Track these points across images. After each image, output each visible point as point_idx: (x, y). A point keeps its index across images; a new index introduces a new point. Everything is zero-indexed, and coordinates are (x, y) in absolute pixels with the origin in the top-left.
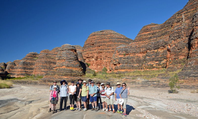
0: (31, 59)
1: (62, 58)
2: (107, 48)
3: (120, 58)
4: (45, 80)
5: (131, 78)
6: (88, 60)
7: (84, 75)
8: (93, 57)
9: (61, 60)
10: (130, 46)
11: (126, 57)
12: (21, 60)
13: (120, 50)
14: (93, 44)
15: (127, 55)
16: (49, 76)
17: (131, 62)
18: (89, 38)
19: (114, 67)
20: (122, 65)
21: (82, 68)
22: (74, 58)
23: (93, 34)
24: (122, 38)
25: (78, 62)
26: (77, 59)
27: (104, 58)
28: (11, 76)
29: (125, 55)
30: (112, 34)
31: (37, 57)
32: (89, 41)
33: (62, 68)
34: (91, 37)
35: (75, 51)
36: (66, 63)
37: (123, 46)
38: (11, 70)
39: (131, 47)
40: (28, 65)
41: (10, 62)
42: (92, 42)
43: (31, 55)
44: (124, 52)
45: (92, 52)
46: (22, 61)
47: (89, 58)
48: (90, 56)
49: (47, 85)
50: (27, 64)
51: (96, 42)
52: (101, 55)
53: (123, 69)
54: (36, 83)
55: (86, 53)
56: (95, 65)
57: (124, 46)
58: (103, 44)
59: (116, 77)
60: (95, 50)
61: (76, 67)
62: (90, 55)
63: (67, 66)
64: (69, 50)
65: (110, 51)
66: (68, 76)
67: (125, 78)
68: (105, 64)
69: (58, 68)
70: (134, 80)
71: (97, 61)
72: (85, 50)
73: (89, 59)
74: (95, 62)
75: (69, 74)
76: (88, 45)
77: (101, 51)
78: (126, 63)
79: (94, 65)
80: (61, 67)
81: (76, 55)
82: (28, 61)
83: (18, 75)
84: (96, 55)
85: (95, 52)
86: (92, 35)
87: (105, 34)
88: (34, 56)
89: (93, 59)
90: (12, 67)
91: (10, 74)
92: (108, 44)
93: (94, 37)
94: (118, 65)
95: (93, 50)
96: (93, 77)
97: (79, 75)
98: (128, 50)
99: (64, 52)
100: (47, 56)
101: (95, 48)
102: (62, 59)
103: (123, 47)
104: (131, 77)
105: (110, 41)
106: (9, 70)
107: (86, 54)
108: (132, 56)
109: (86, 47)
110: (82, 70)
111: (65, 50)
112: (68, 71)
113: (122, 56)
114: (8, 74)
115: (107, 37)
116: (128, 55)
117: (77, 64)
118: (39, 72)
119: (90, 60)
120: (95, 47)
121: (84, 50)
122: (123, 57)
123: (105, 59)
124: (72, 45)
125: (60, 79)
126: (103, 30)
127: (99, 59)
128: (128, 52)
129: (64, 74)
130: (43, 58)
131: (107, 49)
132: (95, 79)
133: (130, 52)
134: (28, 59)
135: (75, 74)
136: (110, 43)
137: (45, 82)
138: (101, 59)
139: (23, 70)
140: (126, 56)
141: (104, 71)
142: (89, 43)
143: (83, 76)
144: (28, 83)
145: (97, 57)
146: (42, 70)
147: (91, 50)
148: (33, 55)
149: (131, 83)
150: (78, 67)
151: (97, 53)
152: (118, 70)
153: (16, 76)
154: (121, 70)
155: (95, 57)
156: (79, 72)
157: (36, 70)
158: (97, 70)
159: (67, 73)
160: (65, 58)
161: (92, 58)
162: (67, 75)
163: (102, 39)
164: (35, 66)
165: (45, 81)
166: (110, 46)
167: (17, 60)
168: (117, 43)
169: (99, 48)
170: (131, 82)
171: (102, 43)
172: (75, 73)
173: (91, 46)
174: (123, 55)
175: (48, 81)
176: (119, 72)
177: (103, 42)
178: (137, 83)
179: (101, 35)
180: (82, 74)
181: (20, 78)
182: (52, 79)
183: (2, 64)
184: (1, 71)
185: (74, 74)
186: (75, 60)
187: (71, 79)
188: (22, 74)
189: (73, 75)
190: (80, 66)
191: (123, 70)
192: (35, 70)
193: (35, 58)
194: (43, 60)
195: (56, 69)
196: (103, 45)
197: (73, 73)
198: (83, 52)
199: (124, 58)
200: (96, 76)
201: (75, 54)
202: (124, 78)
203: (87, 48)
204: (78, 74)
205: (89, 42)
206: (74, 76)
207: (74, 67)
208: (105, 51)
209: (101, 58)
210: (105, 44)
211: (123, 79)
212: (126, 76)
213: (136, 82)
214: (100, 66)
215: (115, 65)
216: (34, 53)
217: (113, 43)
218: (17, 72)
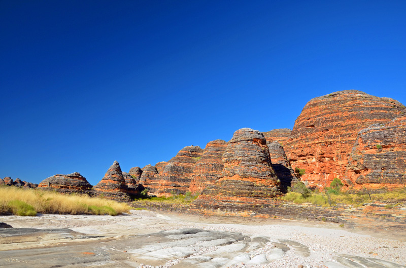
0: (187, 161)
1: (235, 158)
2: (344, 132)
3: (369, 155)
4: (198, 203)
5: (385, 205)
6: (301, 161)
7: (280, 195)
8: (312, 155)
9: (231, 162)
10: (393, 126)
11: (382, 152)
12: (168, 162)
13: (368, 136)
14: (313, 126)
15: (386, 147)
16: (207, 196)
17: (396, 166)
18: (303, 113)
19: (355, 177)
20: (373, 174)
21: (279, 181)
22: (260, 158)
23: (313, 102)
24: (384, 106)
25: (269, 165)
26: (267, 159)
27: (337, 156)
28: (149, 194)
29: (380, 149)
30: (357, 99)
31: (199, 156)
32: (305, 119)
33: (232, 179)
34: (309, 110)
35: (264, 142)
36: (241, 168)
37: (374, 128)
38: (149, 181)
39: (396, 129)
40: (181, 172)
41: (147, 166)
42: (309, 121)
43: (187, 152)
44: (379, 141)
45: (310, 143)
46: (169, 164)
47: (304, 156)
48: (306, 153)
49: (201, 215)
50: (179, 171)
51: (319, 120)
52: (331, 150)
53: (375, 183)
54: (184, 210)
55: (296, 145)
56: (317, 172)
57: (379, 127)
58: (335, 123)
59: (352, 201)
60: (317, 138)
61: (262, 177)
62: (306, 150)
63: (243, 175)
64: (248, 140)
65: (352, 139)
66: (243, 196)
67: (369, 205)
68: (340, 171)
69: (225, 179)
70: (390, 211)
71: (322, 164)
72: (295, 140)
73: (304, 159)
74: (317, 166)
75: (246, 193)
76: (301, 129)
77: (331, 140)
78: (383, 169)
79: (314, 172)
80: (231, 177)
81: (264, 152)
82: (181, 164)
83: (161, 192)
84: (319, 150)
85: (317, 142)
86: (310, 105)
87: (339, 101)
88: (193, 153)
89: (314, 160)
90: (150, 177)
91: (147, 190)
92: (346, 123)
93: (315, 109)
94: (364, 174)
95: (312, 139)
96: (302, 200)
97: (269, 194)
98: (388, 135)
99: (238, 146)
100: (217, 154)
101: (318, 134)
102: (234, 160)
103: (374, 130)
104: (385, 202)
105: (353, 115)
106: (146, 181)
107: (297, 149)
108: (400, 150)
109: (297, 134)
110: (276, 185)
111: (241, 141)
112: (244, 187)
113: (374, 151)
114: (143, 188)
115: (344, 108)
116: (389, 149)
117: (266, 170)
118: (201, 187)
119: (306, 160)
120: (317, 130)
121: (292, 139)
122: (376, 154)
123: (341, 159)
124: (254, 131)
125: (226, 203)
126: (336, 93)
127: (327, 159)
128: (389, 140)
129: (234, 193)
130: (210, 157)
131: (346, 135)
132: (305, 204)
133: (392, 141)
134: (180, 160)
135: (259, 192)
136: (351, 122)
137: (199, 208)
138: (331, 159)
139: (170, 182)
140: (384, 151)
141: (334, 186)
142: (303, 123)
143: (279, 198)
144: (172, 209)
145: (321, 154)
146: (206, 183)
147: (307, 139)
148: (191, 152)
149: (380, 218)
150: (269, 177)
151: (321, 146)
152: (364, 184)
153: (158, 195)
154: (371, 184)
155: (317, 155)
156: (269, 188)
157: (195, 183)
158: (323, 183)
159: (242, 189)
160: (239, 158)
161: (311, 157)
162: (242, 193)
163: (332, 113)
164: (194, 174)
165: (198, 206)
166: (352, 128)
167: (163, 162)
168: (369, 120)
169: (326, 133)
170: (381, 215)
171: (332, 121)
172: (261, 190)
173: (307, 130)
174: (374, 148)
175: (206, 206)
176: (364, 190)
177: (336, 120)
178: (394, 219)
179: (331, 103)
180: (274, 194)
181: (163, 198)
182: (211, 201)
183: (134, 170)
184: (131, 183)
185: (256, 192)
186: (260, 163)
187: (249, 203)
188: (168, 191)
189: (253, 194)
190: (272, 175)
191: (374, 185)
192: (192, 183)
193: (196, 159)
194: (210, 162)
195: (222, 182)
196: (336, 126)
197: (256, 189)
198: (292, 143)
199: (378, 157)
200: (308, 198)
201: (263, 149)
202: (367, 204)
203: (299, 134)
204: (265, 193)
205: (302, 121)
206: (257, 197)
207: (258, 178)
208: (339, 140)
209: (331, 155)
210: (341, 122)
211: (364, 208)
212: (374, 199)
213: (393, 215)
214: (328, 175)
215: (357, 172)
216: (194, 147)
217: (359, 121)
218: (159, 186)
